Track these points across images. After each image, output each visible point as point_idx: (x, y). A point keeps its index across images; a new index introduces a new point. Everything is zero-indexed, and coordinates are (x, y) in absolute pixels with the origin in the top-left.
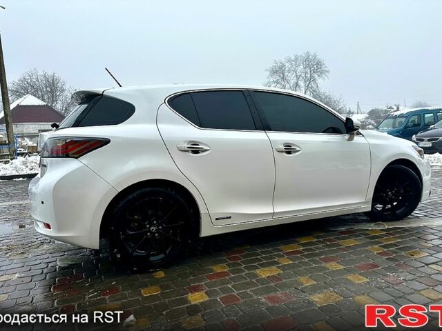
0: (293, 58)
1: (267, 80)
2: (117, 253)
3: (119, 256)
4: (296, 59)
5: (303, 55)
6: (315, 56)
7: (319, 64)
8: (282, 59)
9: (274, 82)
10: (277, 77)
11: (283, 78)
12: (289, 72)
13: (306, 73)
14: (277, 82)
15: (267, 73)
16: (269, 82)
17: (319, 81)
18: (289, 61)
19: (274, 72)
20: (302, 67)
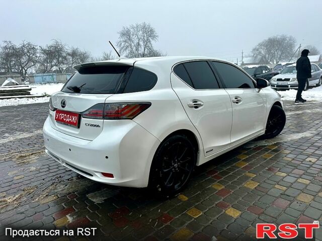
0: (135, 26)
1: (119, 40)
2: (159, 187)
3: (160, 189)
4: (137, 27)
5: (142, 25)
6: (149, 26)
7: (152, 31)
8: (128, 26)
9: (124, 41)
10: (126, 39)
11: (129, 39)
12: (133, 35)
13: (144, 36)
14: (125, 41)
15: (119, 35)
16: (120, 41)
17: (153, 42)
18: (133, 28)
19: (123, 34)
20: (141, 32)
